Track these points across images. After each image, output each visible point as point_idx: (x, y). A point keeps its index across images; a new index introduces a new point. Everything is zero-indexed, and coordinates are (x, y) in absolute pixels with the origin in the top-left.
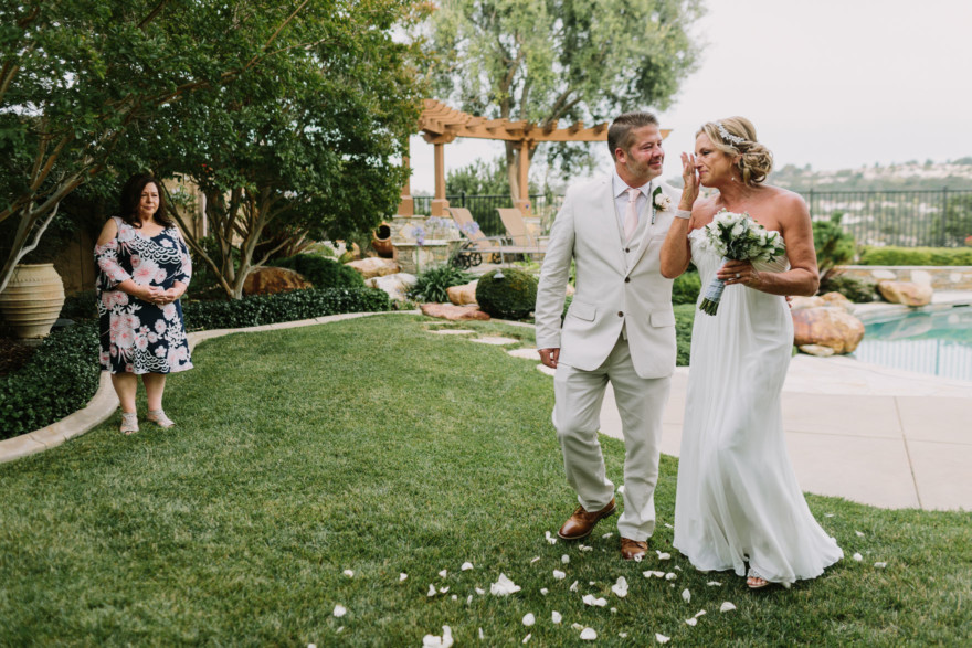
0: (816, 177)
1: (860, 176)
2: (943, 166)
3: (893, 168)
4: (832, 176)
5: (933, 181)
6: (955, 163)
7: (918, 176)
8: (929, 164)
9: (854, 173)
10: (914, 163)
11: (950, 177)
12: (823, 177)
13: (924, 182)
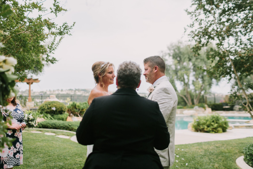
0: (34, 93)
1: (46, 93)
2: (65, 91)
3: (54, 91)
4: (39, 93)
5: (63, 94)
6: (68, 90)
7: (59, 93)
8: (62, 90)
9: (44, 92)
10: (58, 90)
11: (67, 94)
12: (36, 93)
13: (61, 95)
